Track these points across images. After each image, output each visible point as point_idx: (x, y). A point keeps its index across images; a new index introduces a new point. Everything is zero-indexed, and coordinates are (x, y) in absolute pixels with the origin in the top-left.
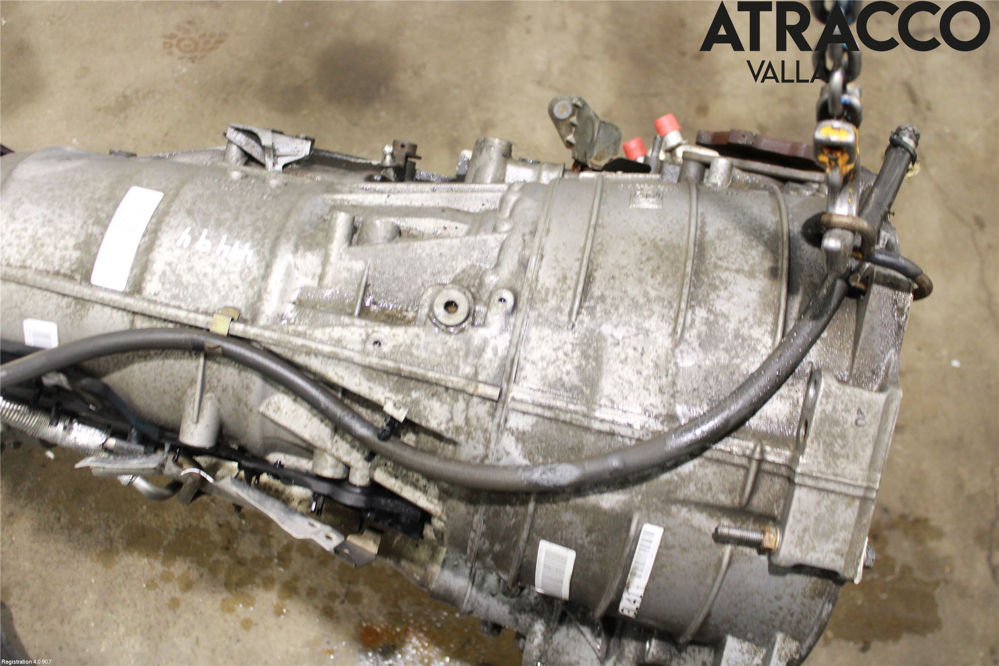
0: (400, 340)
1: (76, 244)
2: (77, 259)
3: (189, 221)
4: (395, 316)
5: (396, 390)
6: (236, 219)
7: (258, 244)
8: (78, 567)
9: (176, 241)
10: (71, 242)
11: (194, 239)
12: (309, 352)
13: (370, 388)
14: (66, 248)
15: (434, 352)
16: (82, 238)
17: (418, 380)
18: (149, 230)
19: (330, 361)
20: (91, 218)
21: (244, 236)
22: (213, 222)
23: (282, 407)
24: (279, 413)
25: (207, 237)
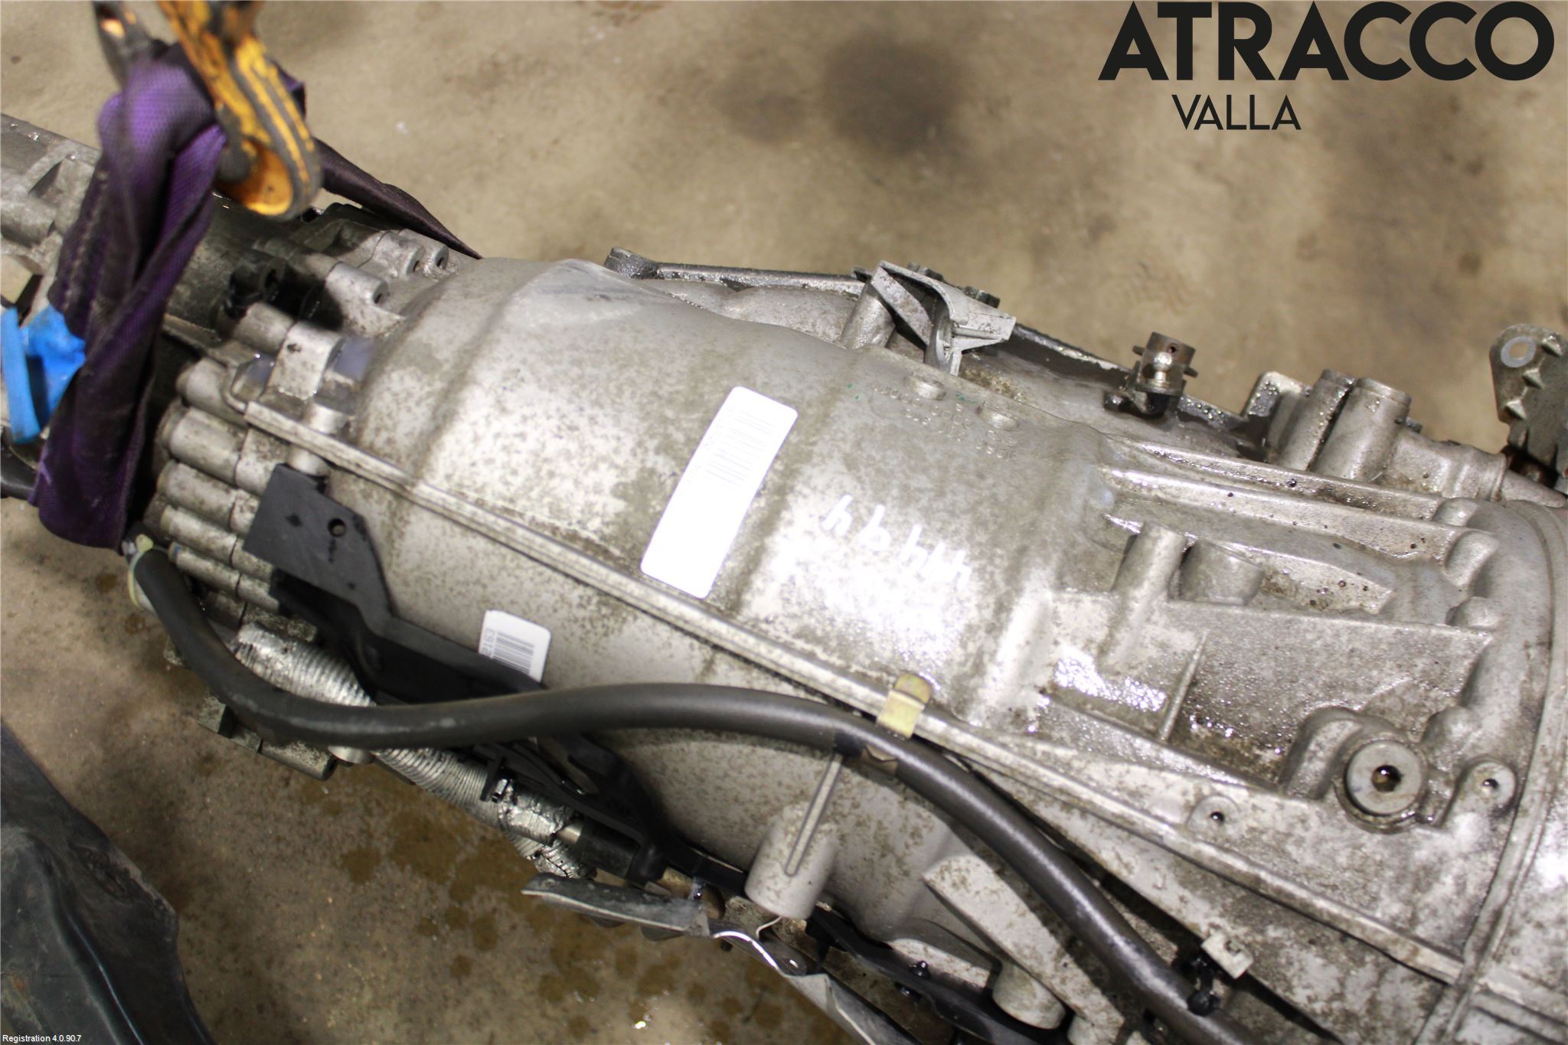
0: (1266, 819)
1: (618, 485)
2: (617, 515)
3: (849, 482)
4: (1238, 752)
5: (1239, 916)
6: (941, 494)
7: (982, 554)
8: (307, 873)
9: (822, 518)
10: (609, 478)
11: (859, 522)
12: (1071, 804)
13: (1182, 899)
14: (598, 490)
15: (1331, 857)
16: (632, 475)
17: (1288, 907)
18: (770, 485)
19: (1111, 831)
20: (652, 437)
21: (956, 532)
22: (895, 492)
23: (970, 880)
24: (962, 890)
25: (884, 524)
